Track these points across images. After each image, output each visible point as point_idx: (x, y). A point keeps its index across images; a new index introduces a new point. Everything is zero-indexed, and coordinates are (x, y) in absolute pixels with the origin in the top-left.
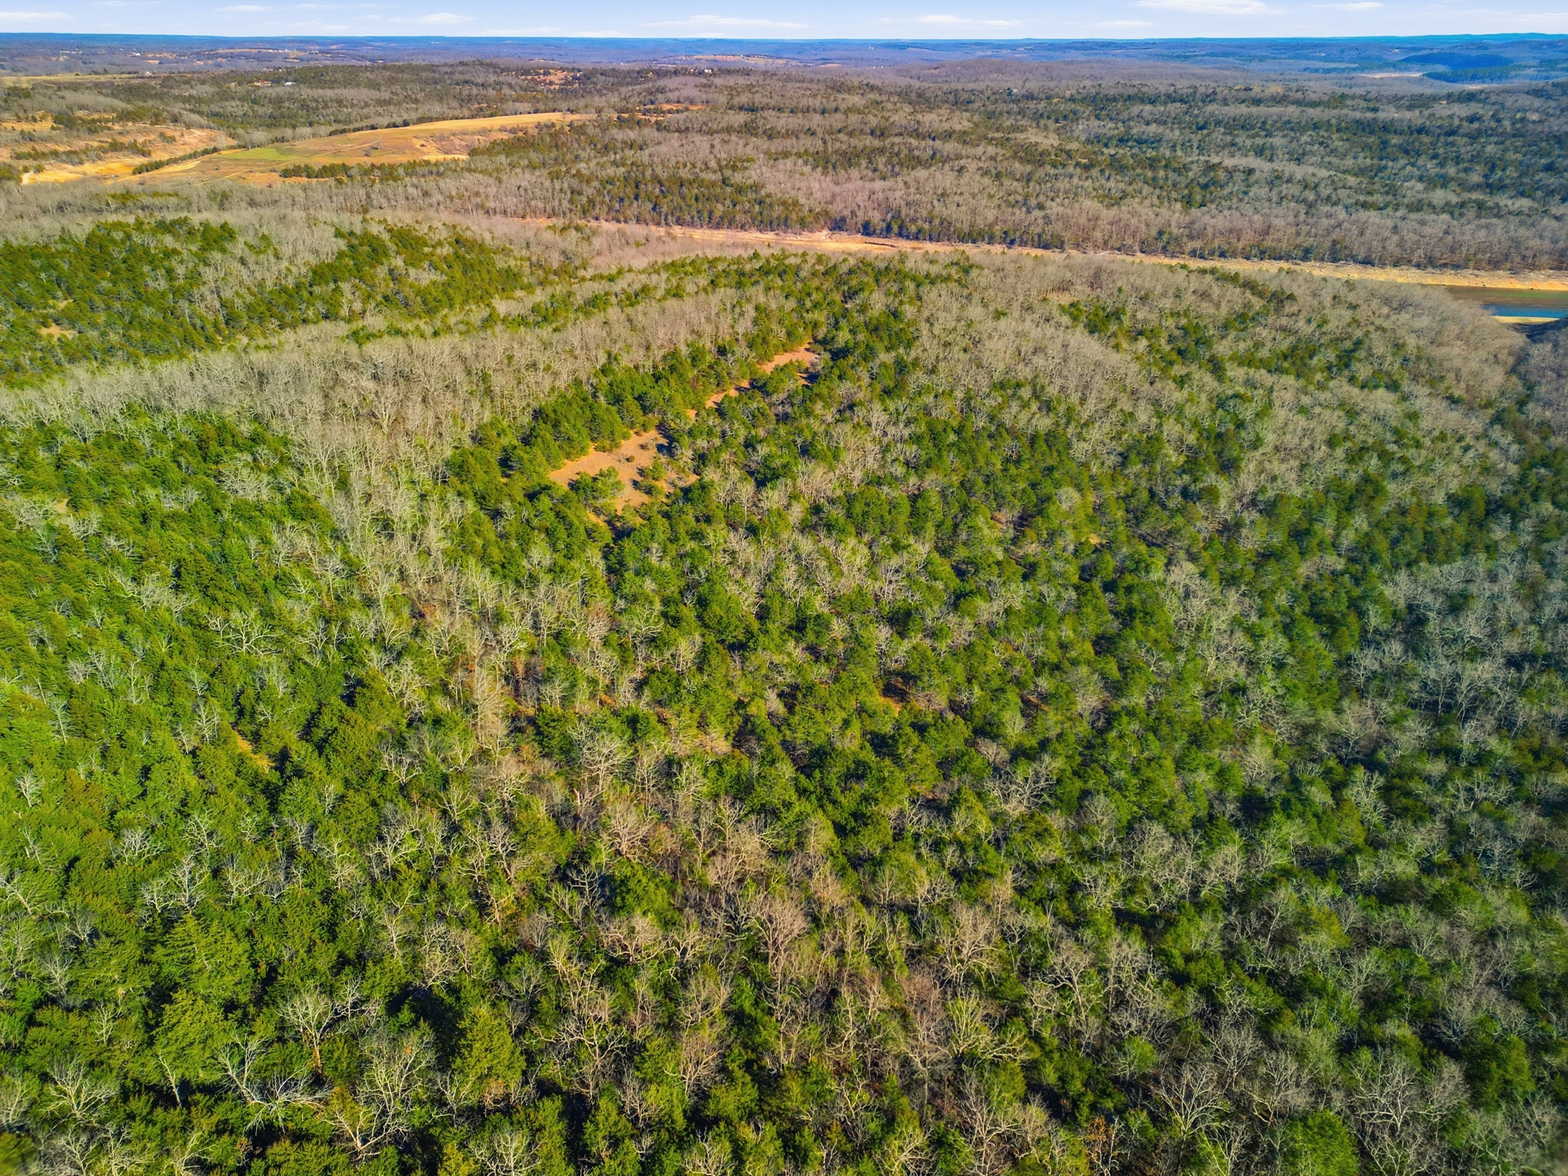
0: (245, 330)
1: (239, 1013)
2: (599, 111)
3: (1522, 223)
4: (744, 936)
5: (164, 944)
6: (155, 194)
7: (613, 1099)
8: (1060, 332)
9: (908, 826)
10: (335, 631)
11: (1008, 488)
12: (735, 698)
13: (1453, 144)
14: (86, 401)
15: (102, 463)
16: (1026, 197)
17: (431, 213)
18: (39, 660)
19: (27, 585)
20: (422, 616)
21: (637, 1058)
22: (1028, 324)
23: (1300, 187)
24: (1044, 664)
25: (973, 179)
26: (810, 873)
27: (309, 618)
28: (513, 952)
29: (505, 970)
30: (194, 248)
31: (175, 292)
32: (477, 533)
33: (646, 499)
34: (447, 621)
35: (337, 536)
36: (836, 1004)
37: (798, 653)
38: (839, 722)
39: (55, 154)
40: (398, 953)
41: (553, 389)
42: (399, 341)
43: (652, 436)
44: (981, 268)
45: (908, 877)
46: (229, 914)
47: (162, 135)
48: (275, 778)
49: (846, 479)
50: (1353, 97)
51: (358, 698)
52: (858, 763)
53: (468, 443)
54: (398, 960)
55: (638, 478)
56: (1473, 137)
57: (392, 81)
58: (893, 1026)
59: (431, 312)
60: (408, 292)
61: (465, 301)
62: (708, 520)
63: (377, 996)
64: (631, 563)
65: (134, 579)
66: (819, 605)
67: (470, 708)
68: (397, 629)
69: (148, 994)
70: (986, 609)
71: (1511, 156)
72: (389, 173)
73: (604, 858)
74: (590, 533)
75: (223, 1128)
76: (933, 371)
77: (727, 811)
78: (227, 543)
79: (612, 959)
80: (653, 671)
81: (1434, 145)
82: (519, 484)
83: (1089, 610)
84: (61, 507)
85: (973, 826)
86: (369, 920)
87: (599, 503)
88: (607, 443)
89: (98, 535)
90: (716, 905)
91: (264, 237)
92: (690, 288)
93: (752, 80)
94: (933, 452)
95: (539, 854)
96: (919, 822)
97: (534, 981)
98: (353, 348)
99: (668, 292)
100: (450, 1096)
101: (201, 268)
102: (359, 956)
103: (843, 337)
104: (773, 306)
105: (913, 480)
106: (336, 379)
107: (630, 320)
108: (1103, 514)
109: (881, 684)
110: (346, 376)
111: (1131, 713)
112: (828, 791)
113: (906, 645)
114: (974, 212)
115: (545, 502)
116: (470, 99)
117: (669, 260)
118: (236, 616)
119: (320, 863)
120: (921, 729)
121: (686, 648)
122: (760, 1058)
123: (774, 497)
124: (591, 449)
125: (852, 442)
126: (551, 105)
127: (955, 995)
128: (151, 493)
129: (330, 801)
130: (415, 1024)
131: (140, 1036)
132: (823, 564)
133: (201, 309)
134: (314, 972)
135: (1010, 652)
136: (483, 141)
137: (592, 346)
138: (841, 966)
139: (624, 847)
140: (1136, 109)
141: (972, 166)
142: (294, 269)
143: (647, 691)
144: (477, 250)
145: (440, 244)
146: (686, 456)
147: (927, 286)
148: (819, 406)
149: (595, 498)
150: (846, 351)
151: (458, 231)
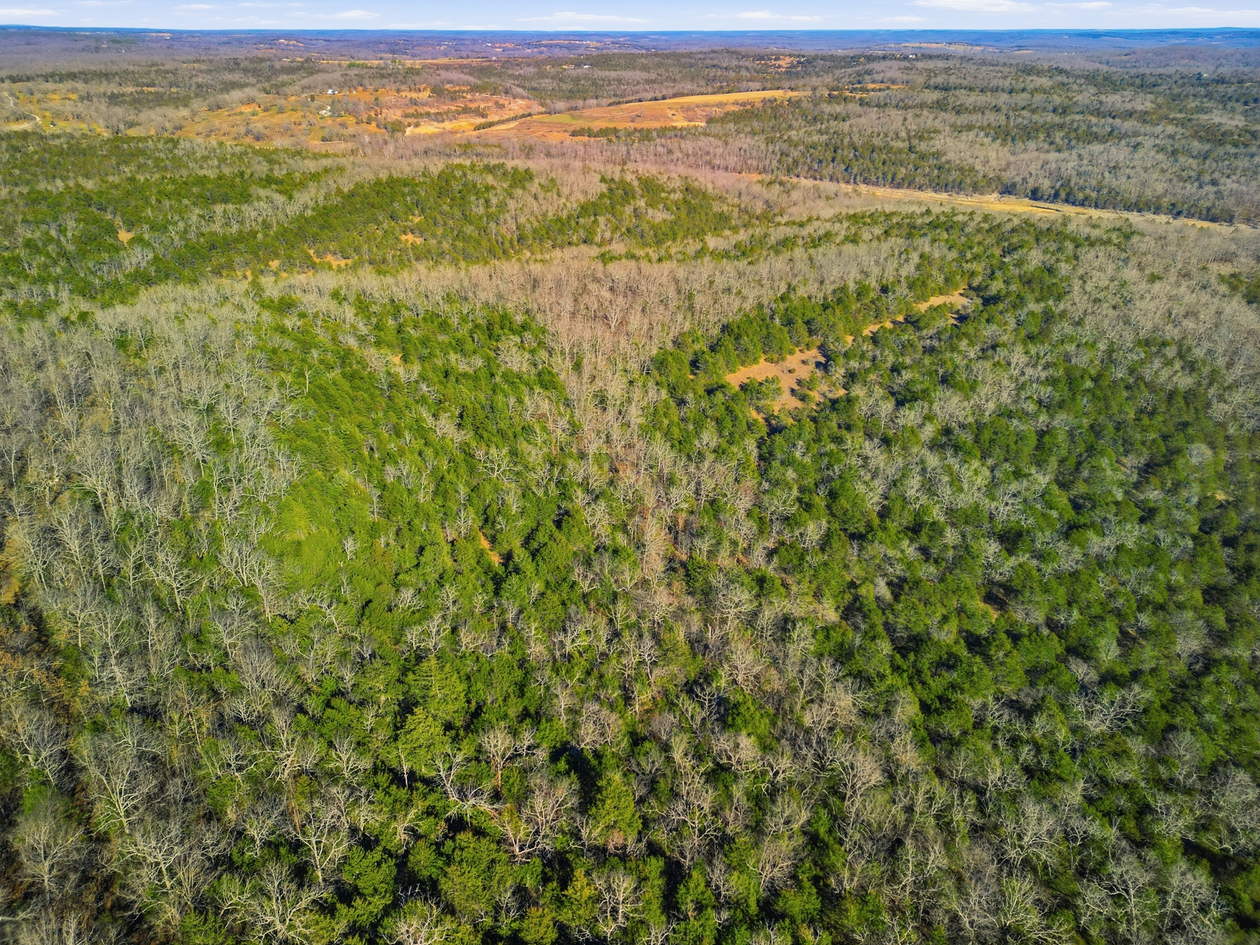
0: (529, 247)
1: (453, 732)
2: (814, 89)
4: (827, 774)
5: (414, 673)
6: (486, 145)
7: (704, 874)
8: (1216, 300)
9: (989, 719)
10: (556, 472)
11: (1138, 436)
12: (849, 579)
14: (422, 289)
15: (426, 332)
16: (1200, 174)
17: (671, 167)
18: (368, 461)
19: (369, 410)
20: (617, 471)
21: (726, 847)
22: (1183, 289)
24: (1149, 602)
25: (1147, 155)
26: (892, 737)
27: (540, 460)
28: (644, 739)
29: (636, 750)
30: (505, 185)
31: (489, 216)
32: (666, 415)
33: (799, 404)
34: (634, 477)
35: (568, 404)
36: (899, 851)
37: (910, 551)
38: (938, 616)
39: (428, 114)
40: (564, 717)
41: (740, 310)
42: (632, 264)
43: (813, 354)
44: (1142, 234)
45: (982, 764)
46: (458, 661)
47: (497, 103)
48: (501, 571)
49: (978, 410)
51: (564, 524)
52: (951, 655)
53: (669, 346)
54: (563, 722)
55: (796, 387)
57: (659, 65)
58: (948, 885)
59: (659, 243)
60: (645, 227)
61: (685, 237)
62: (849, 428)
63: (545, 745)
64: (779, 455)
65: (434, 415)
66: (937, 514)
67: (640, 546)
68: (598, 478)
69: (399, 705)
70: (1097, 543)
72: (646, 135)
73: (723, 683)
74: (749, 426)
75: (430, 812)
76: (1079, 323)
77: (828, 669)
78: (495, 398)
79: (718, 764)
80: (783, 544)
82: (703, 381)
83: (1205, 560)
84: (397, 360)
85: (1052, 733)
86: (548, 688)
87: (762, 403)
88: (775, 356)
89: (417, 382)
90: (808, 743)
91: (552, 180)
92: (866, 236)
93: (950, 63)
94: (1067, 394)
95: (674, 668)
96: (999, 717)
97: (657, 765)
98: (600, 266)
99: (846, 238)
100: (584, 833)
101: (508, 201)
102: (537, 713)
103: (997, 286)
104: (937, 255)
105: (1043, 418)
106: (585, 288)
107: (811, 259)
108: (1234, 473)
109: (983, 591)
110: (592, 287)
111: (1233, 663)
112: (919, 672)
113: (1012, 561)
114: (1144, 184)
115: (719, 397)
116: (714, 79)
117: (852, 212)
118: (493, 451)
119: (521, 639)
120: (1015, 638)
121: (813, 530)
122: (826, 877)
123: (910, 416)
124: (762, 360)
125: (990, 378)
126: (777, 84)
127: (1010, 874)
128: (453, 357)
129: (534, 595)
130: (568, 773)
131: (390, 733)
132: (946, 479)
133: (503, 231)
134: (505, 716)
135: (1116, 585)
136: (718, 112)
137: (777, 278)
138: (909, 821)
139: (740, 679)
141: (1148, 143)
142: (568, 205)
143: (775, 559)
144: (700, 197)
145: (674, 191)
146: (839, 373)
147: (1085, 248)
148: (964, 343)
149: (759, 399)
150: (997, 298)
151: (689, 181)
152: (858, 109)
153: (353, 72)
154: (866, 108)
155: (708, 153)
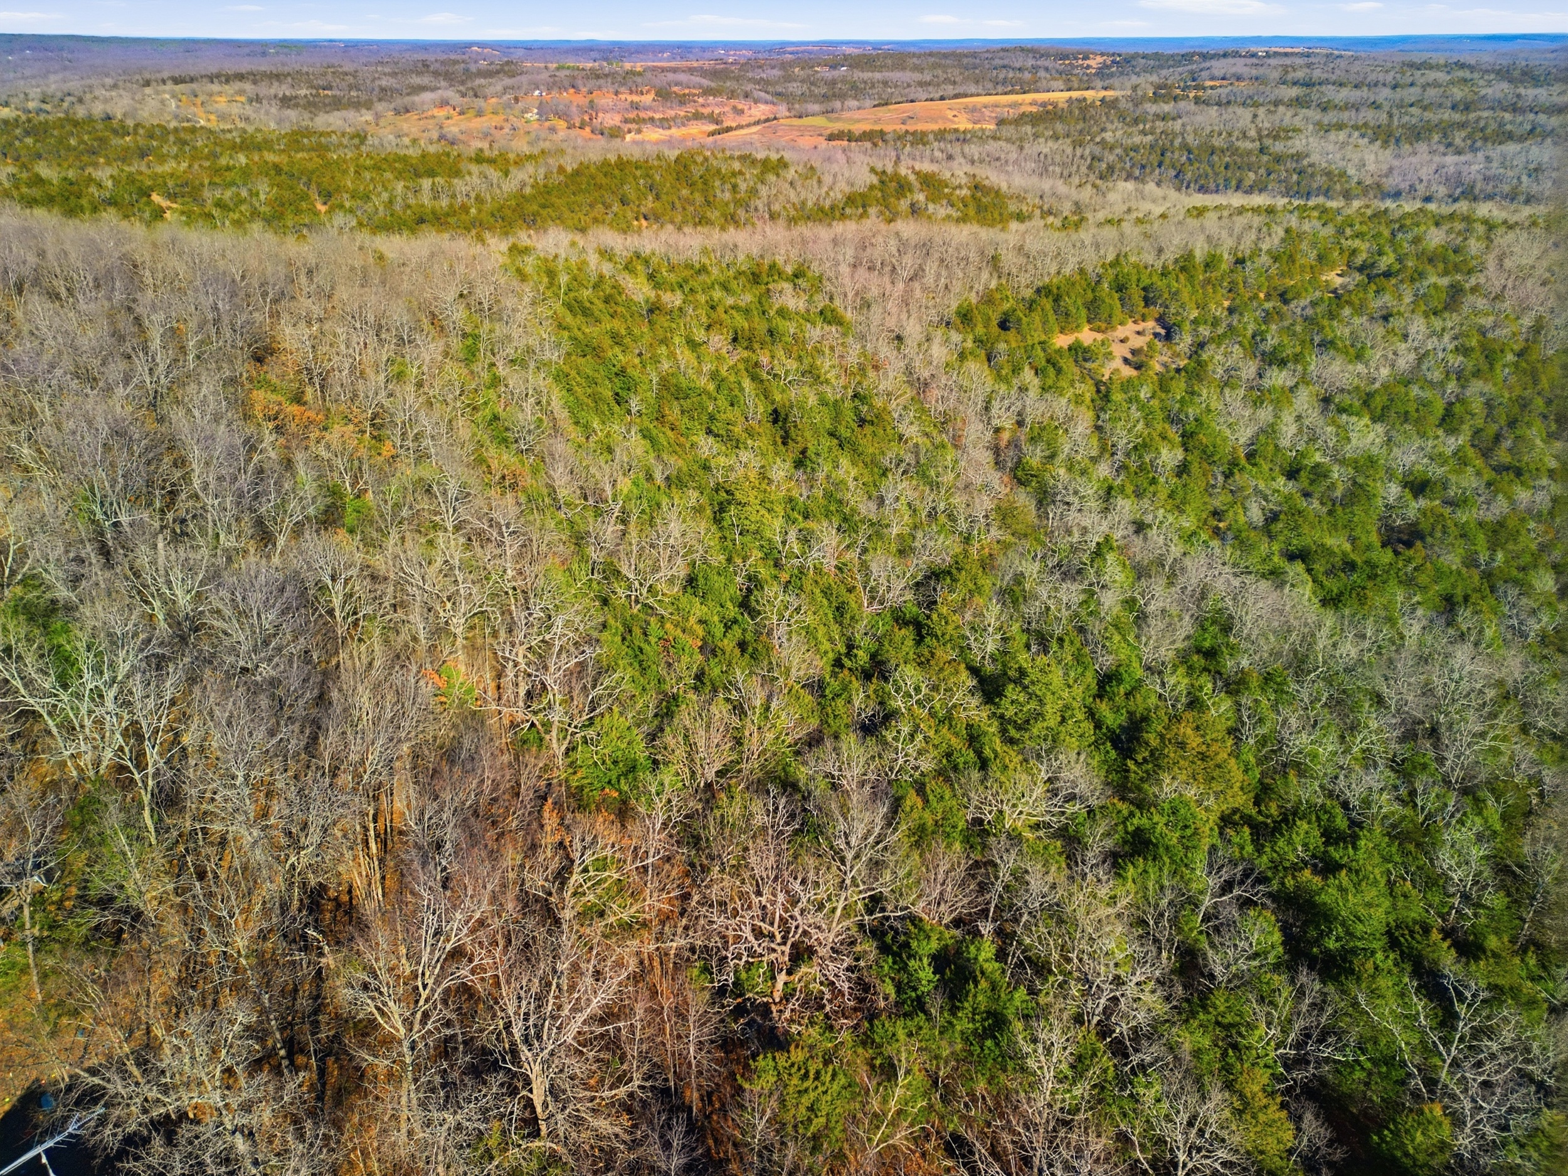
2: (1135, 88)
30: (755, 172)
33: (1135, 372)
37: (1286, 489)
41: (1058, 273)
43: (1150, 325)
47: (734, 108)
49: (1367, 378)
53: (974, 301)
55: (1129, 356)
66: (1319, 458)
72: (920, 139)
76: (1496, 298)
88: (1103, 326)
91: (811, 169)
94: (1483, 364)
103: (1386, 263)
104: (1307, 230)
105: (1452, 387)
115: (1038, 351)
116: (1004, 82)
117: (1189, 206)
121: (1168, 457)
123: (1279, 377)
124: (1086, 328)
126: (1085, 84)
132: (1329, 429)
136: (1013, 113)
137: (1102, 245)
144: (993, 195)
145: (960, 187)
146: (1185, 341)
147: (1501, 230)
148: (1347, 311)
149: (1085, 360)
150: (1387, 275)
151: (978, 178)
152: (1192, 107)
153: (562, 74)
154: (1203, 106)
155: (998, 159)
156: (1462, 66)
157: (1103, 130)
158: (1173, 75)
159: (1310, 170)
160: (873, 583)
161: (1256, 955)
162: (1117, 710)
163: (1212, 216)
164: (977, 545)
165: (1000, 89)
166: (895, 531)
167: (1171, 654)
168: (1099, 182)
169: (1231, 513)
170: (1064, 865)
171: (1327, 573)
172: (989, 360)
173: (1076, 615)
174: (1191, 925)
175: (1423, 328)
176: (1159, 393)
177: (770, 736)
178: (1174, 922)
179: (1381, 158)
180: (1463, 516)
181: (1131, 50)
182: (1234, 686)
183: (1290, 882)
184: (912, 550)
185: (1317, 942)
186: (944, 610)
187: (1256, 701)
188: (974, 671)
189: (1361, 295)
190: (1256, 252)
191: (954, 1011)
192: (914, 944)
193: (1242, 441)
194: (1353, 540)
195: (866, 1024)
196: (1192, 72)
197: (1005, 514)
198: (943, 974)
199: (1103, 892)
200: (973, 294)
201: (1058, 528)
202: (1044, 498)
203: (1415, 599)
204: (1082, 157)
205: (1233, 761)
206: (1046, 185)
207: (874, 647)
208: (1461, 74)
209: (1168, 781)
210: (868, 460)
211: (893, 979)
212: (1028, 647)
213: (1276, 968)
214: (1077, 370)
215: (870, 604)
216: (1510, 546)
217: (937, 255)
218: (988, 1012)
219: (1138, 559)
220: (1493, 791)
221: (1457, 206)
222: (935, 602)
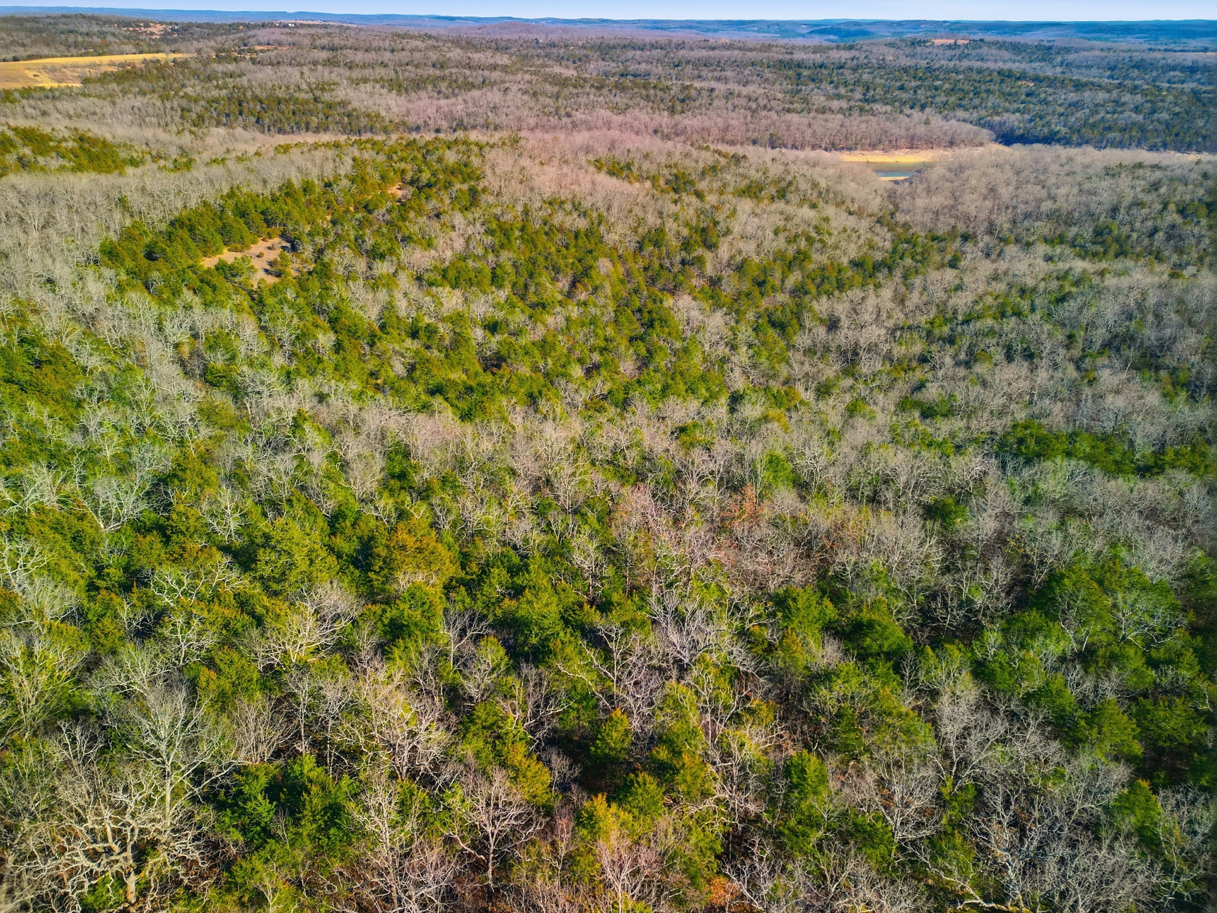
2: (198, 51)
3: (887, 119)
13: (842, 74)
23: (746, 100)
24: (596, 348)
33: (278, 280)
41: (185, 207)
43: (277, 241)
44: (527, 139)
49: (439, 259)
50: (777, 46)
55: (268, 267)
56: (855, 70)
66: (428, 320)
71: (878, 81)
72: (5, 97)
76: (498, 195)
81: (830, 75)
83: (624, 320)
88: (238, 246)
94: (504, 240)
103: (426, 177)
104: (367, 158)
105: (491, 258)
113: (496, 339)
115: (190, 274)
116: (76, 44)
123: (384, 267)
124: (225, 250)
125: (441, 235)
126: (154, 48)
135: (572, 342)
137: (215, 181)
140: (630, 54)
144: (100, 145)
145: (65, 140)
146: (308, 250)
147: (487, 149)
148: (412, 214)
149: (233, 276)
150: (429, 186)
151: (81, 132)
152: (251, 66)
154: (259, 66)
155: (94, 113)
156: (430, 37)
157: (183, 86)
158: (229, 41)
159: (355, 114)
160: (103, 506)
161: (494, 669)
162: (349, 539)
163: (295, 153)
164: (192, 446)
165: (74, 51)
166: (109, 453)
167: (375, 485)
168: (193, 129)
169: (383, 372)
170: (347, 671)
171: (458, 398)
172: (148, 288)
173: (295, 478)
174: (448, 670)
175: (462, 220)
176: (301, 293)
177: (43, 678)
178: (437, 674)
179: (400, 103)
180: (523, 341)
181: (186, 20)
182: (424, 493)
183: (499, 612)
184: (132, 465)
185: (525, 643)
186: (181, 508)
187: (442, 499)
188: (226, 549)
189: (417, 201)
190: (338, 177)
191: (297, 822)
192: (246, 789)
193: (373, 317)
194: (466, 371)
195: (225, 874)
196: (242, 39)
197: (208, 414)
198: (278, 799)
199: (382, 676)
200: (112, 233)
201: (258, 413)
202: (237, 392)
203: (513, 401)
204: (172, 108)
205: (439, 545)
206: (148, 133)
207: (124, 560)
208: (431, 42)
209: (402, 577)
210: (58, 397)
211: (236, 826)
212: (265, 515)
213: (507, 672)
214: (229, 285)
215: (107, 524)
216: (553, 354)
217: (63, 203)
218: (324, 809)
219: (328, 421)
220: (589, 506)
221: (456, 134)
222: (171, 504)
